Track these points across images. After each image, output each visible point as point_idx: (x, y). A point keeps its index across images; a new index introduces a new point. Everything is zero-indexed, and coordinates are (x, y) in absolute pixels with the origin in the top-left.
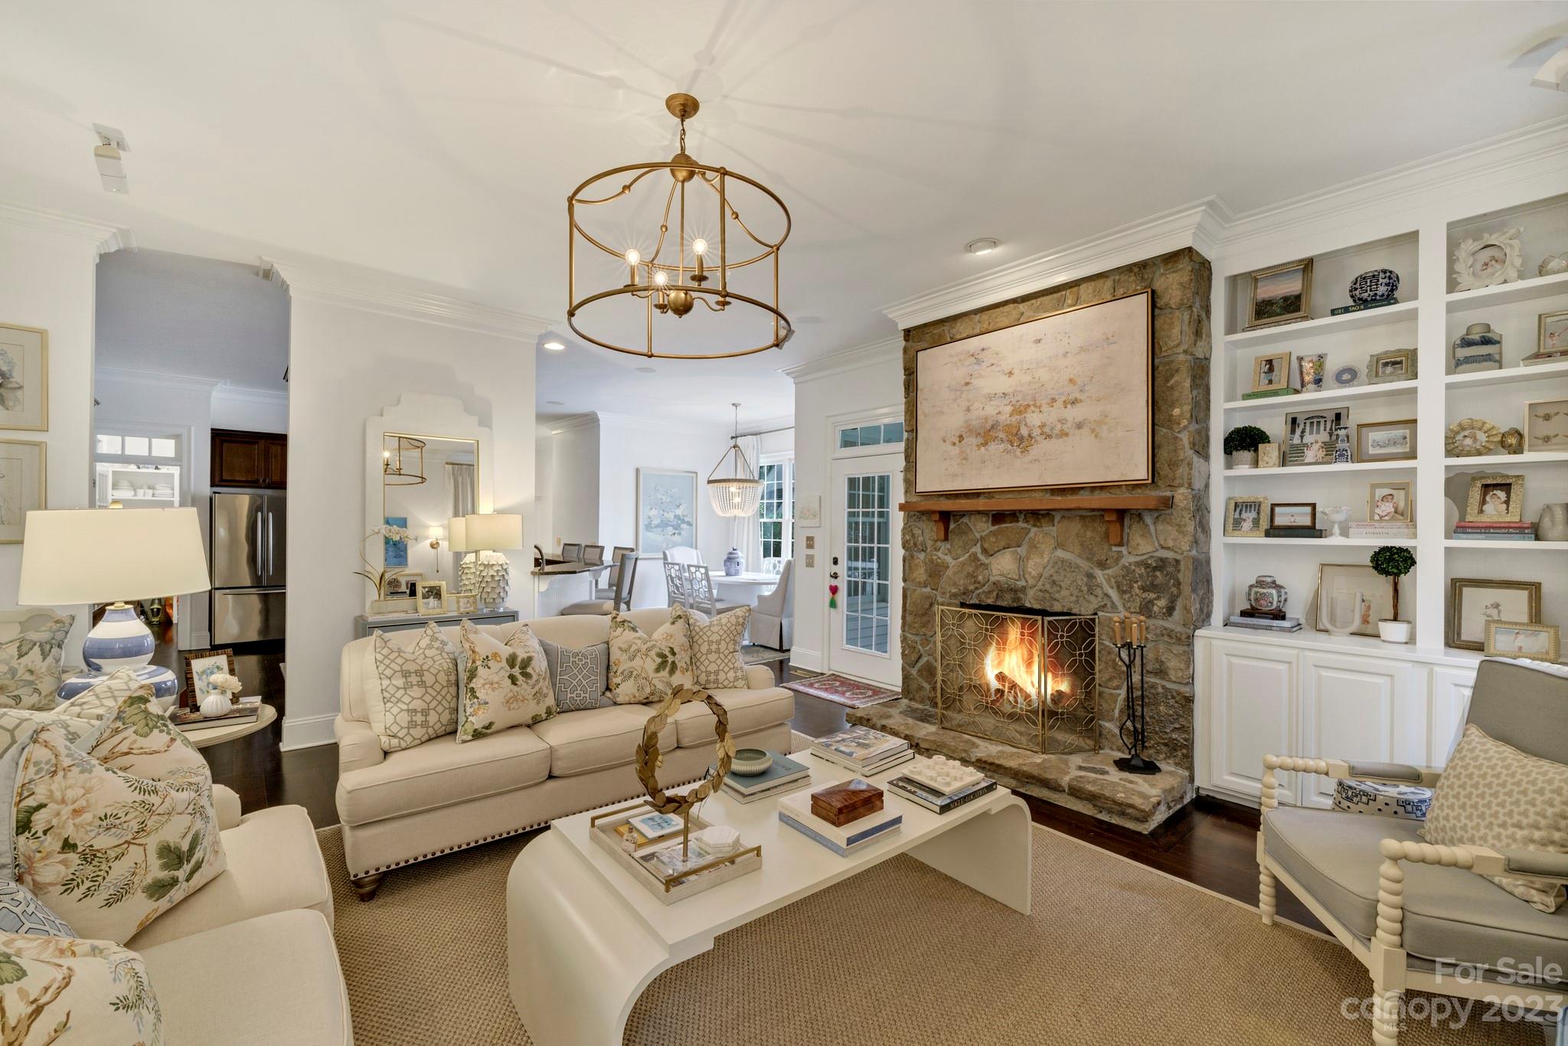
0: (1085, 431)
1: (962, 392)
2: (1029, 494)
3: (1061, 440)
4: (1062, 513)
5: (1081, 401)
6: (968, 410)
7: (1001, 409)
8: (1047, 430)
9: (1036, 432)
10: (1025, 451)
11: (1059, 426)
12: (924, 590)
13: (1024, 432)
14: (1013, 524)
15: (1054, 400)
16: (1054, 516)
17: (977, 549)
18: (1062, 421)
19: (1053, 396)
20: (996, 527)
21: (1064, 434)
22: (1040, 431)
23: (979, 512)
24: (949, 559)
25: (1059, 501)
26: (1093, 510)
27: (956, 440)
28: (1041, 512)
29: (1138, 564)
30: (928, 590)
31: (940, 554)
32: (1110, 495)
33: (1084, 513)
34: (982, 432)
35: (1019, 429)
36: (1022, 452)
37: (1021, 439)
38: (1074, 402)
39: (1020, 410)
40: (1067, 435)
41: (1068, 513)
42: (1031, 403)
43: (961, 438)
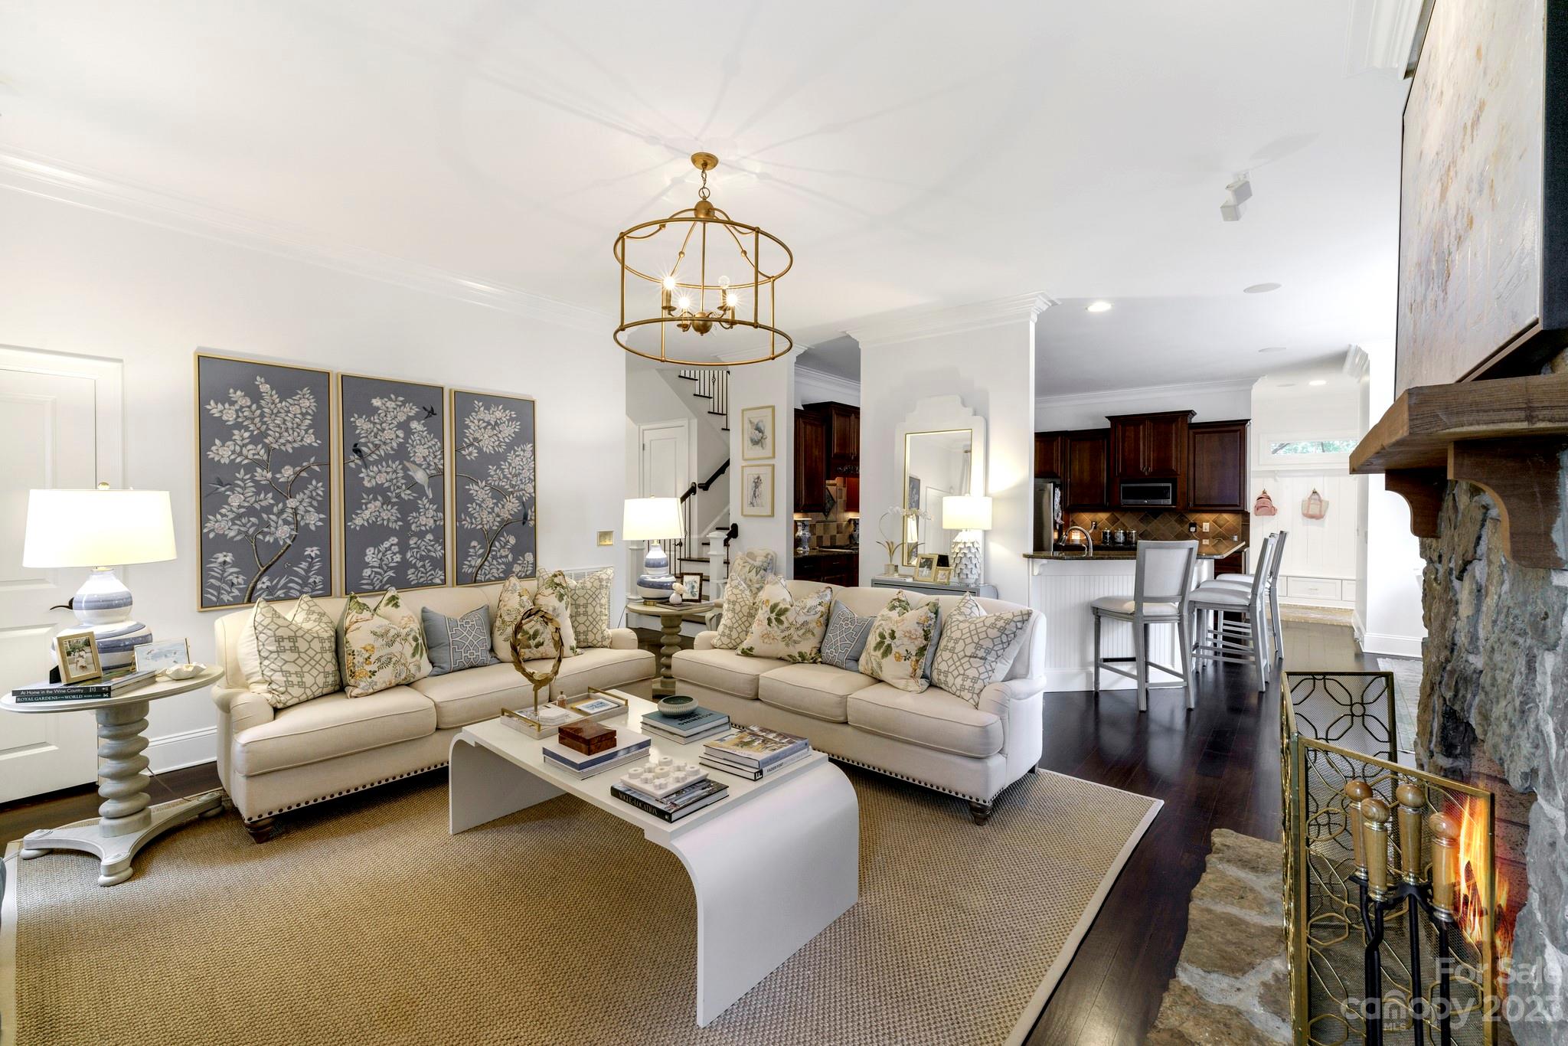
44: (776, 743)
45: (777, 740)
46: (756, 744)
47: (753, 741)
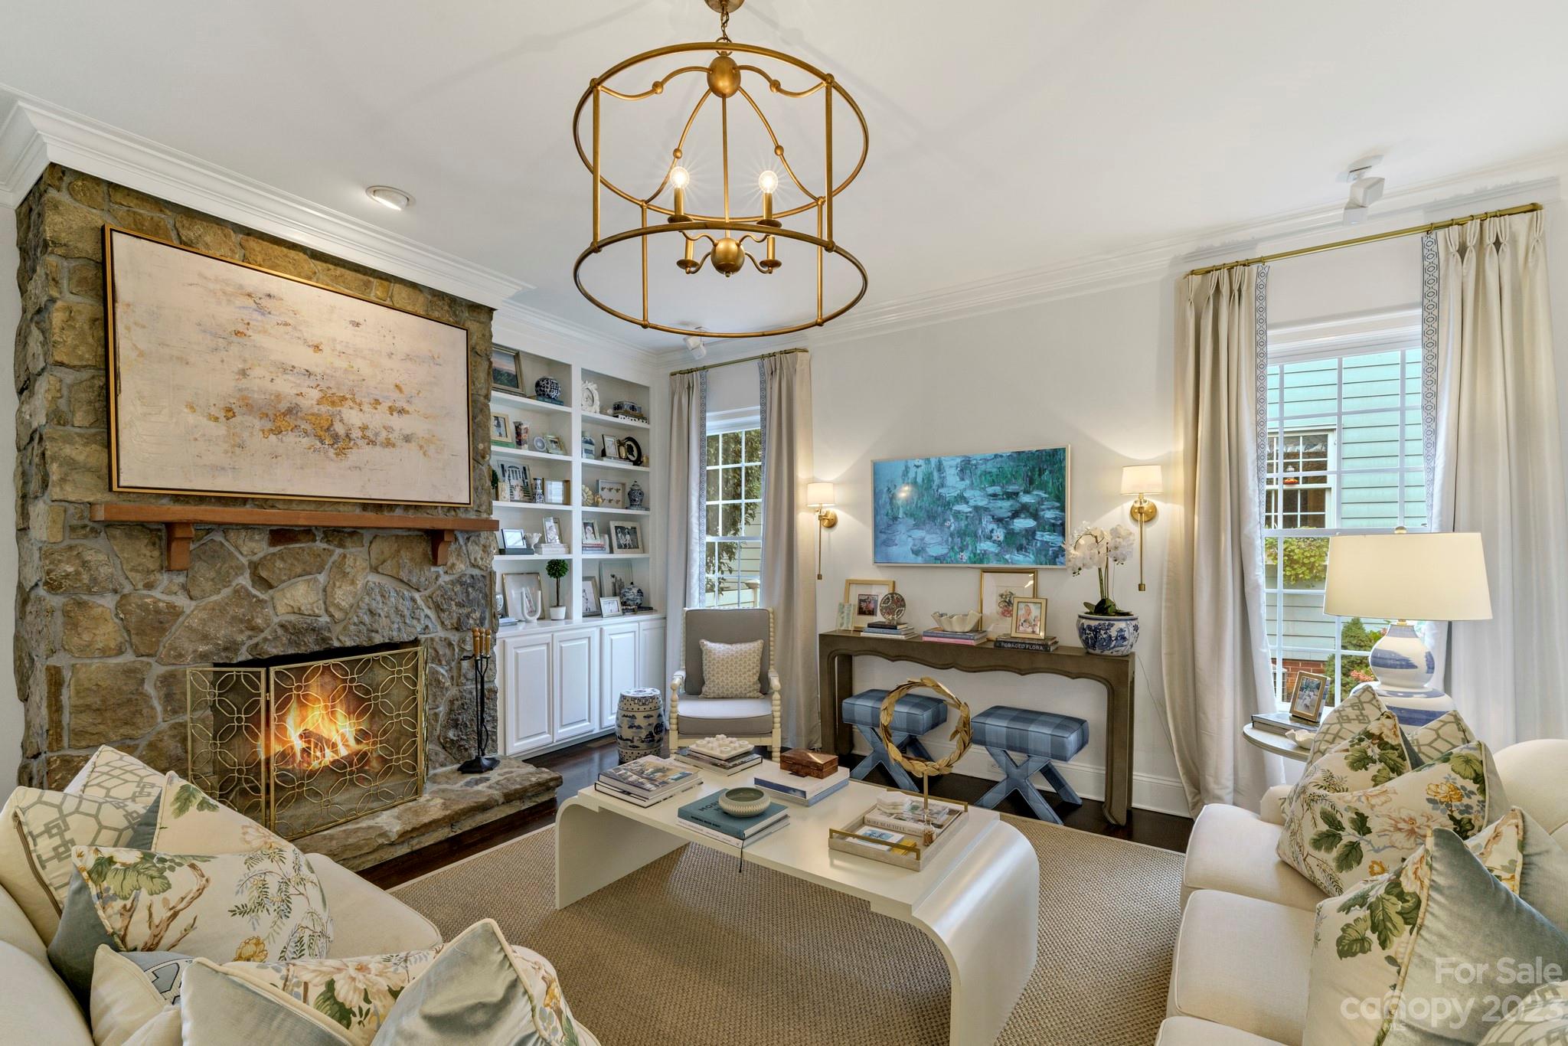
0: (413, 446)
1: (230, 343)
2: (336, 506)
3: (386, 449)
4: (374, 532)
5: (408, 412)
6: (243, 373)
7: (304, 390)
8: (369, 433)
9: (356, 434)
10: (341, 453)
11: (384, 434)
12: (120, 660)
13: (339, 428)
14: (310, 544)
15: (377, 402)
16: (362, 535)
17: (245, 580)
18: (389, 429)
19: (377, 397)
20: (278, 548)
21: (389, 444)
22: (360, 434)
23: (246, 527)
24: (181, 601)
25: (371, 518)
26: (409, 529)
27: (221, 415)
28: (346, 530)
29: (453, 583)
30: (128, 658)
31: (156, 593)
32: (425, 515)
33: (400, 532)
34: (271, 413)
35: (332, 425)
36: (337, 454)
37: (336, 437)
38: (402, 411)
39: (336, 400)
40: (394, 445)
41: (378, 532)
42: (347, 396)
43: (230, 413)
44: (631, 770)
45: (629, 773)
46: (650, 770)
47: (653, 773)
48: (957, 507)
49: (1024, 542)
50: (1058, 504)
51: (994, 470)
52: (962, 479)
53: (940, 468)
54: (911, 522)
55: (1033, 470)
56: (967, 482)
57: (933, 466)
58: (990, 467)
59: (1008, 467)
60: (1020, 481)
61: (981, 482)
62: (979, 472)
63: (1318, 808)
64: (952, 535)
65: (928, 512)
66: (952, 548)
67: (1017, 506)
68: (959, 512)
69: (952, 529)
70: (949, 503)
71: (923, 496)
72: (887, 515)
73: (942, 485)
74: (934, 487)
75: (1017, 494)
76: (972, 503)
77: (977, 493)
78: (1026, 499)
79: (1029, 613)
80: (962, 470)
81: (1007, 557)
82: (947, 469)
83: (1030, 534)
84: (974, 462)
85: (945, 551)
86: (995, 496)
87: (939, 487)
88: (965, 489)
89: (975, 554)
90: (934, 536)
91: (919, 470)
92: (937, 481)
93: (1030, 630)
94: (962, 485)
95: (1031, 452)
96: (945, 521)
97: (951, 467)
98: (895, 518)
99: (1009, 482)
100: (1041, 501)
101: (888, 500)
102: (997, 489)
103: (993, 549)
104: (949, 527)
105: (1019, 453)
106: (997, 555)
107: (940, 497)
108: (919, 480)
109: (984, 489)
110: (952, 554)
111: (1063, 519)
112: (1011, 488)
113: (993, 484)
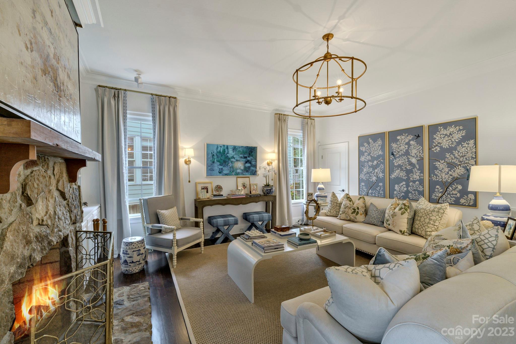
48: (232, 160)
49: (248, 170)
50: (255, 160)
51: (241, 151)
52: (233, 152)
53: (227, 148)
54: (219, 163)
55: (250, 151)
56: (235, 153)
57: (225, 147)
58: (241, 149)
59: (245, 150)
60: (247, 154)
61: (238, 153)
62: (238, 150)
63: (352, 208)
64: (230, 168)
65: (224, 161)
66: (230, 171)
67: (247, 160)
68: (232, 161)
69: (230, 166)
70: (230, 158)
71: (222, 156)
72: (211, 161)
73: (228, 153)
74: (226, 153)
75: (247, 157)
76: (236, 159)
77: (237, 156)
78: (249, 159)
79: (254, 187)
80: (233, 149)
81: (244, 173)
82: (229, 148)
83: (249, 167)
84: (236, 148)
85: (228, 172)
86: (241, 157)
87: (227, 154)
88: (234, 155)
89: (236, 173)
90: (225, 168)
91: (221, 148)
92: (226, 152)
93: (255, 192)
94: (233, 154)
95: (250, 147)
96: (228, 163)
97: (230, 148)
98: (214, 162)
99: (245, 154)
100: (252, 160)
101: (211, 156)
102: (242, 156)
103: (240, 172)
104: (230, 165)
105: (247, 147)
106: (242, 173)
107: (227, 156)
108: (221, 151)
109: (239, 155)
110: (230, 173)
111: (256, 164)
112: (245, 156)
113: (241, 154)
